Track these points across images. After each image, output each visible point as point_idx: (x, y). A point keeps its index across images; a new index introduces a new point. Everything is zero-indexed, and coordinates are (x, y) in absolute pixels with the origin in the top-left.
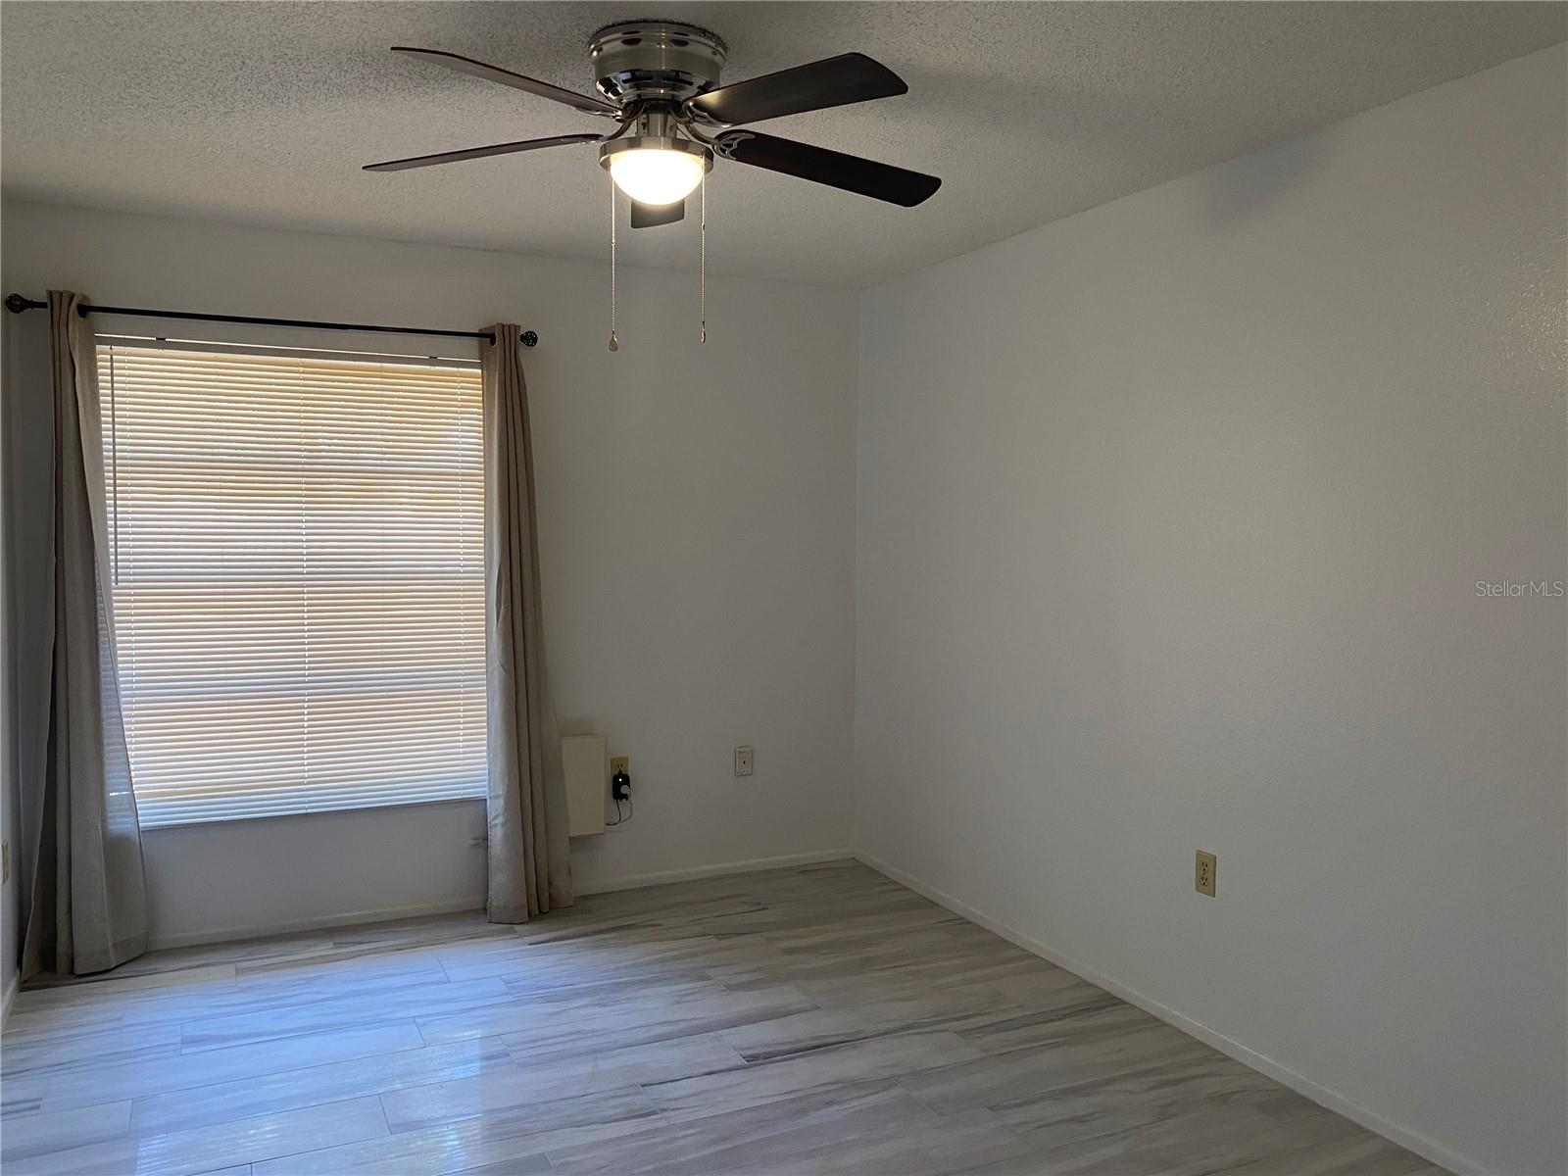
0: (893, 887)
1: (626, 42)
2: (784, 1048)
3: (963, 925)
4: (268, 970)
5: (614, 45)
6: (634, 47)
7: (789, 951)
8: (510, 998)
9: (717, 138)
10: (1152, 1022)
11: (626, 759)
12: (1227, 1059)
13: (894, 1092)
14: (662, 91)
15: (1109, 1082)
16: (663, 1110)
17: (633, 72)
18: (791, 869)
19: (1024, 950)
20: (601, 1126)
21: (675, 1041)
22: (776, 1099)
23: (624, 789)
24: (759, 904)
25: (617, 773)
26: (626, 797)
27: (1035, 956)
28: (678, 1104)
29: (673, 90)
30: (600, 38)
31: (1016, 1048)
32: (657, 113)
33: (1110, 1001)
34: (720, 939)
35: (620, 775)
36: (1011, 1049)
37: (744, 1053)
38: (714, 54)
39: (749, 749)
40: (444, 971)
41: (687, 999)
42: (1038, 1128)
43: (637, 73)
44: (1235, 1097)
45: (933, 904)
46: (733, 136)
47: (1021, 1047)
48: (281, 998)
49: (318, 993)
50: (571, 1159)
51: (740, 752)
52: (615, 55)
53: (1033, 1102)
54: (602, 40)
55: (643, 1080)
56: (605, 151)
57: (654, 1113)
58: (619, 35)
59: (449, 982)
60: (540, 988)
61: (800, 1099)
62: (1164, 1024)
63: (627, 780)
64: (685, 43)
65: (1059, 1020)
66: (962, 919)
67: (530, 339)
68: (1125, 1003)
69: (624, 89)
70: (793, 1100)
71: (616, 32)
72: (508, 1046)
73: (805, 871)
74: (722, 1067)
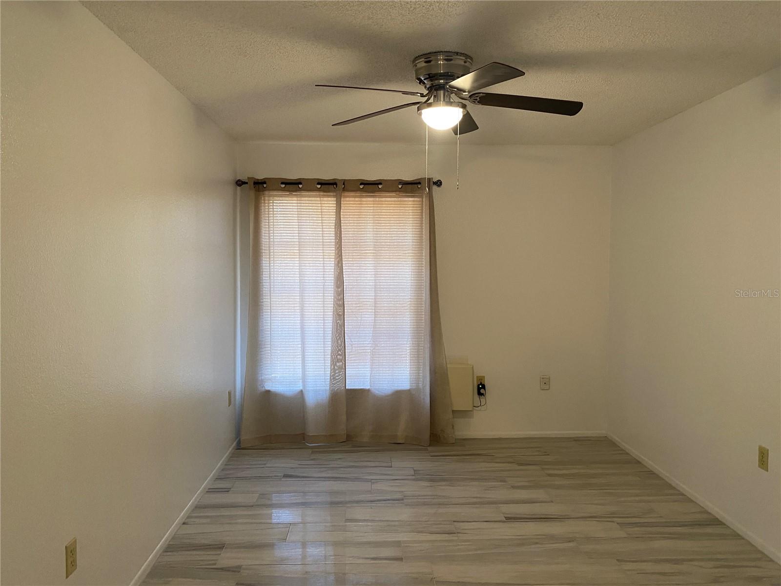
0: (621, 452)
1: (426, 62)
2: (525, 516)
3: (652, 474)
4: (324, 453)
5: (421, 64)
6: (429, 64)
7: (550, 475)
8: (414, 477)
9: (470, 97)
10: (737, 536)
11: (484, 377)
12: (771, 561)
13: (571, 544)
14: (442, 81)
15: (691, 560)
16: (458, 533)
17: (429, 75)
18: (570, 438)
19: (679, 491)
20: (429, 534)
21: (478, 506)
22: (511, 537)
23: (482, 391)
24: (545, 452)
25: (479, 383)
26: (482, 394)
27: (683, 495)
28: (466, 531)
29: (446, 80)
30: (416, 61)
31: (647, 536)
32: (440, 90)
33: (716, 522)
34: (519, 466)
35: (481, 384)
36: (644, 536)
37: (506, 516)
38: (465, 62)
39: (548, 377)
40: (391, 463)
41: (492, 489)
42: (638, 573)
43: (431, 75)
44: (765, 579)
45: (639, 462)
46: (476, 95)
47: (650, 536)
48: (324, 465)
49: (338, 464)
50: (410, 545)
51: (543, 378)
52: (422, 68)
53: (644, 561)
54: (417, 62)
55: (455, 519)
56: (419, 109)
57: (454, 533)
58: (423, 59)
59: (391, 467)
60: (428, 475)
61: (524, 539)
62: (743, 539)
63: (484, 387)
64: (451, 60)
65: (680, 527)
66: (652, 471)
67: (439, 183)
68: (725, 525)
69: (427, 81)
70: (520, 539)
71: (421, 59)
72: (404, 496)
73: (577, 440)
74: (493, 520)
